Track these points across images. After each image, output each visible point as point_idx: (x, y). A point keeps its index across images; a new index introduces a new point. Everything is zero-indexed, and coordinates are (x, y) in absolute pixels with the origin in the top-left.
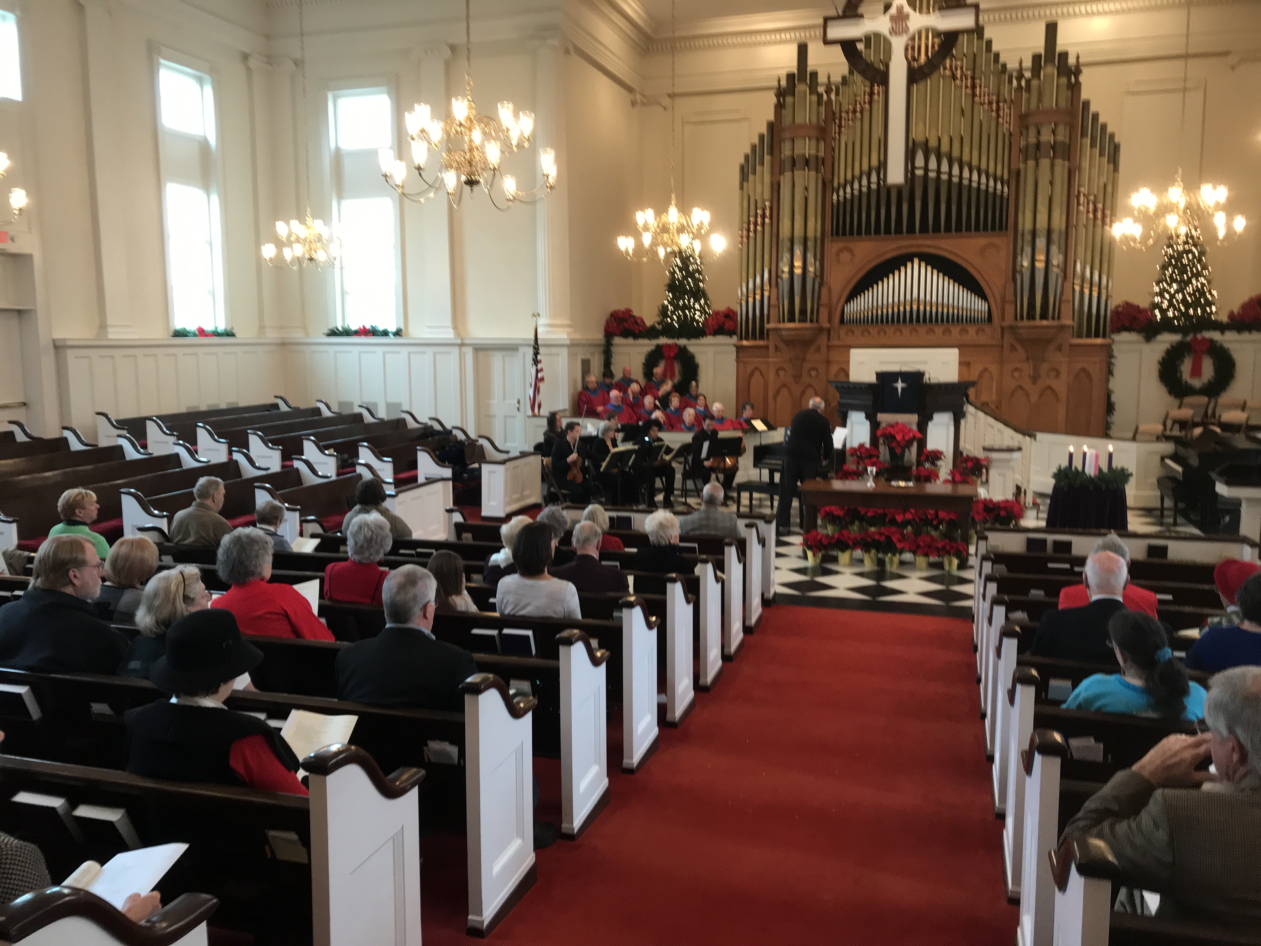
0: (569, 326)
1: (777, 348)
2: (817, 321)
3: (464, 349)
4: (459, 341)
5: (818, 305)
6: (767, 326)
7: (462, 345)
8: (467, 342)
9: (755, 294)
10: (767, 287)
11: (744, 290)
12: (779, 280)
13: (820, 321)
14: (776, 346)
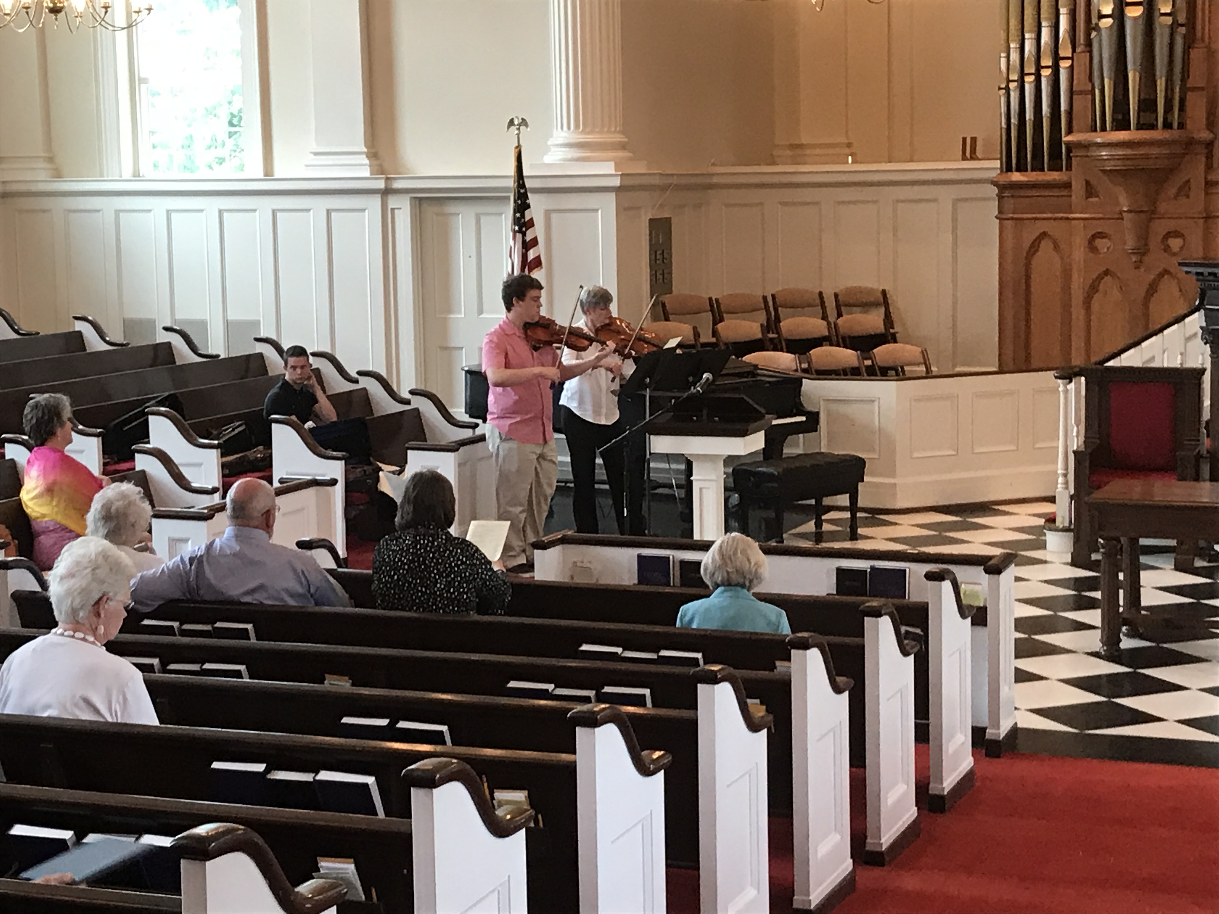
0: (623, 147)
1: (1090, 191)
2: (1181, 126)
3: (393, 202)
4: (381, 184)
5: (1184, 90)
6: (1065, 139)
7: (386, 192)
8: (397, 185)
9: (1039, 67)
10: (1065, 51)
11: (1015, 56)
12: (1094, 34)
13: (1189, 124)
14: (1087, 182)
